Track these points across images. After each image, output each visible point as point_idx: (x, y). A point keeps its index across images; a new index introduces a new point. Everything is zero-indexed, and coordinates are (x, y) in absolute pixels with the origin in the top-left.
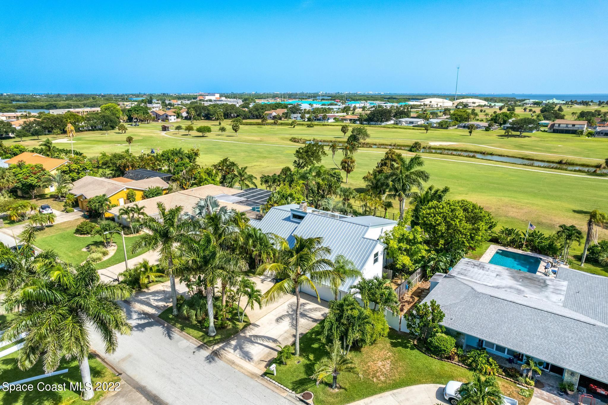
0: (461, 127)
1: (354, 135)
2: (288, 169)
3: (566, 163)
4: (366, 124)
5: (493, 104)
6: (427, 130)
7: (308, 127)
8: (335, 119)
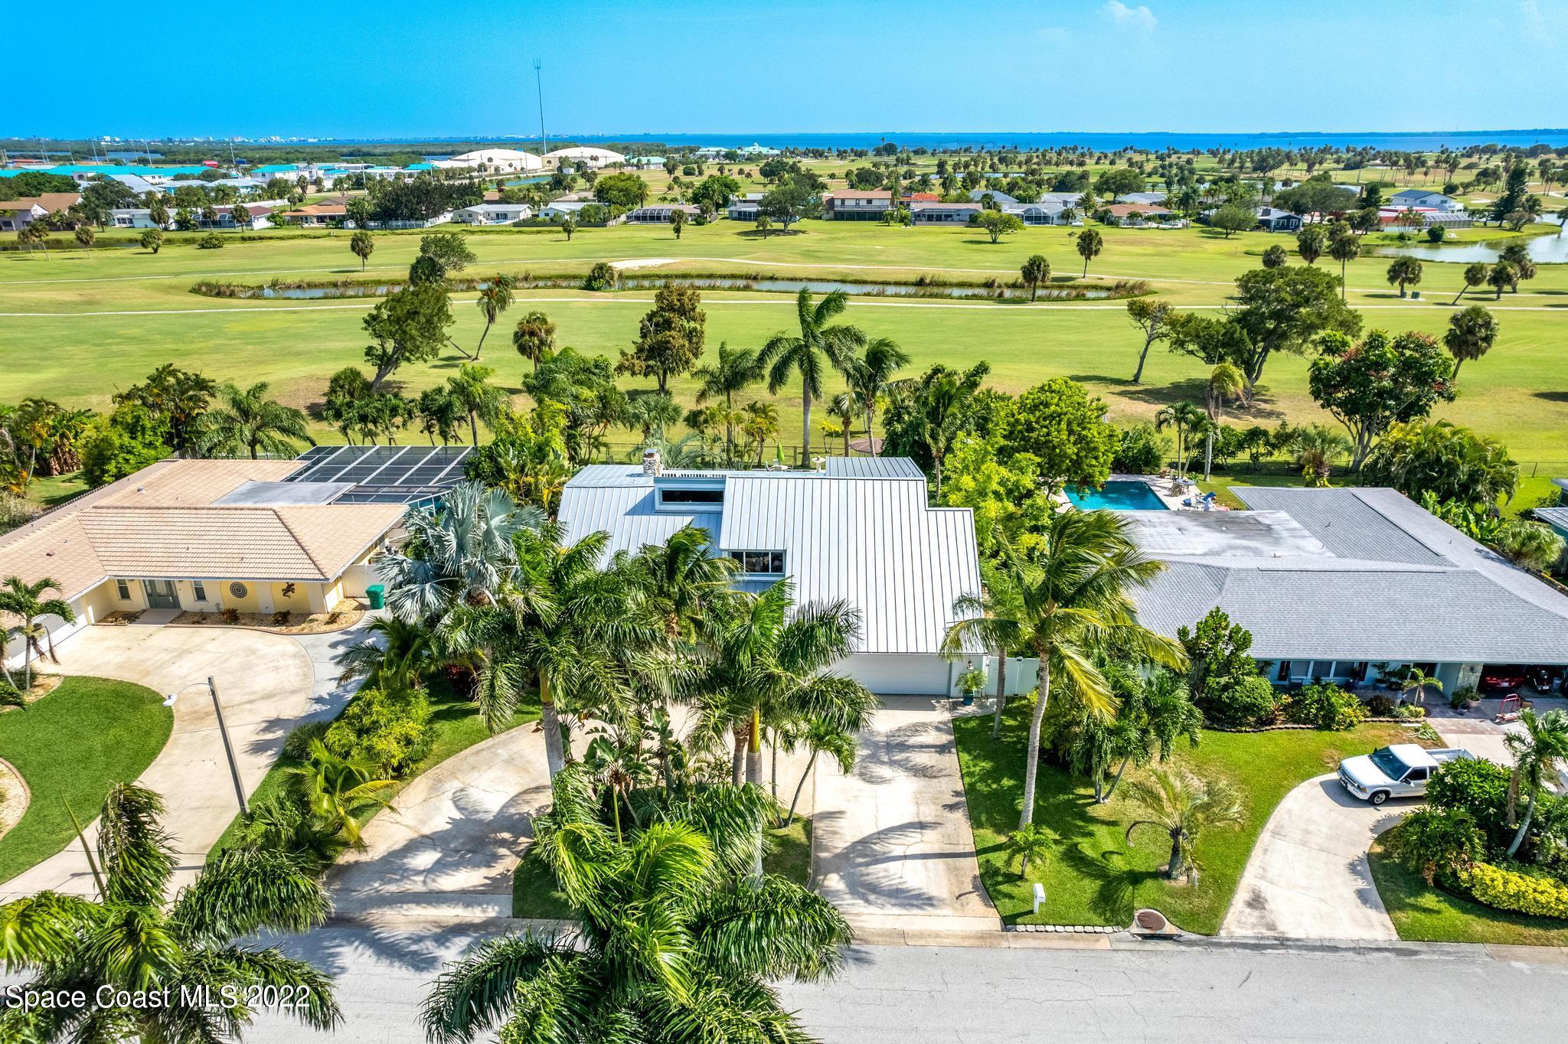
0: (637, 218)
1: (430, 259)
2: (354, 374)
3: (931, 284)
4: (376, 228)
5: (644, 160)
6: (569, 232)
7: (203, 247)
8: (272, 218)
